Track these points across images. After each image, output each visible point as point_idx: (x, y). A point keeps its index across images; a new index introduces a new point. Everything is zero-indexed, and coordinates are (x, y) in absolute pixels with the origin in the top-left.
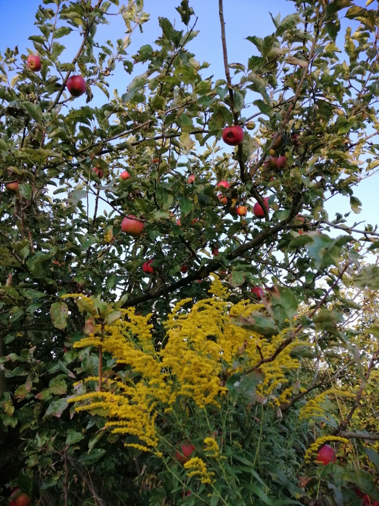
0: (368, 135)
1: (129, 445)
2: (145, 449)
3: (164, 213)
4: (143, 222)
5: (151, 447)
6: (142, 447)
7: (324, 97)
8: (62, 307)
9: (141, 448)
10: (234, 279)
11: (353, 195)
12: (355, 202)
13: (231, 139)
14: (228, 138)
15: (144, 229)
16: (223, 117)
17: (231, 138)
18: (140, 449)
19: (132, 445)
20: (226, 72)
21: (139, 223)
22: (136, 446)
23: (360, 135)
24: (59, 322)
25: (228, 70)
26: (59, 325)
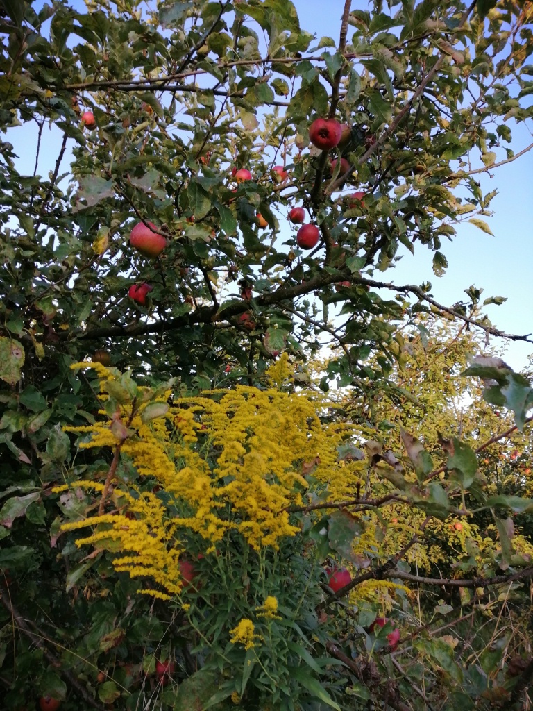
0: (473, 169)
1: (143, 592)
2: (164, 597)
3: (202, 230)
4: (166, 237)
5: (172, 594)
6: (161, 593)
7: (436, 97)
8: (14, 347)
9: (159, 595)
10: (272, 341)
11: (439, 250)
12: (440, 261)
13: (323, 140)
14: (320, 137)
15: (166, 248)
16: (314, 98)
17: (323, 137)
18: (157, 596)
19: (147, 591)
20: (342, 29)
21: (160, 238)
22: (152, 592)
23: (463, 164)
24: (8, 371)
25: (346, 28)
26: (7, 376)
